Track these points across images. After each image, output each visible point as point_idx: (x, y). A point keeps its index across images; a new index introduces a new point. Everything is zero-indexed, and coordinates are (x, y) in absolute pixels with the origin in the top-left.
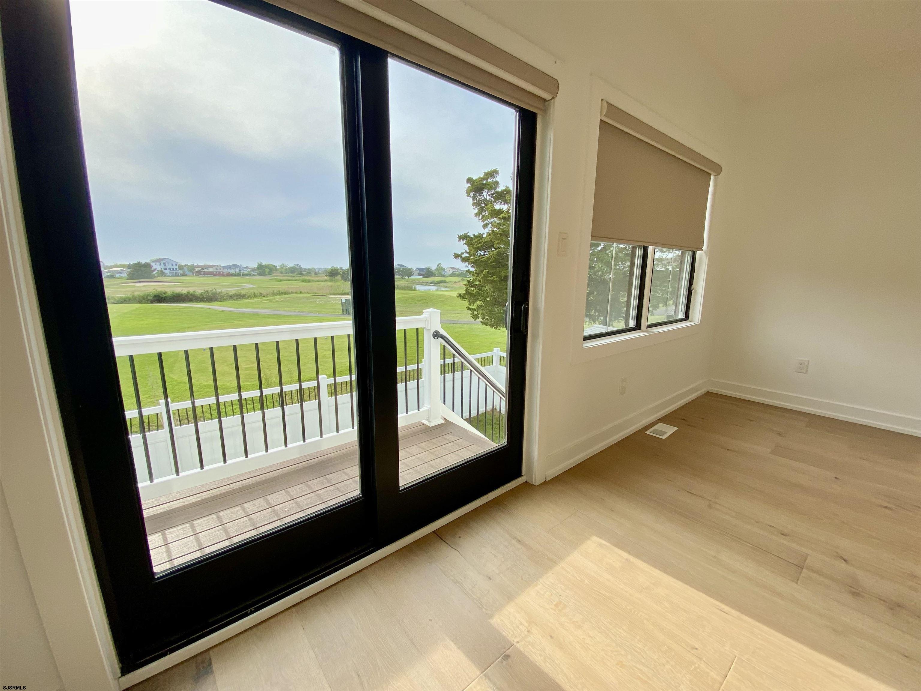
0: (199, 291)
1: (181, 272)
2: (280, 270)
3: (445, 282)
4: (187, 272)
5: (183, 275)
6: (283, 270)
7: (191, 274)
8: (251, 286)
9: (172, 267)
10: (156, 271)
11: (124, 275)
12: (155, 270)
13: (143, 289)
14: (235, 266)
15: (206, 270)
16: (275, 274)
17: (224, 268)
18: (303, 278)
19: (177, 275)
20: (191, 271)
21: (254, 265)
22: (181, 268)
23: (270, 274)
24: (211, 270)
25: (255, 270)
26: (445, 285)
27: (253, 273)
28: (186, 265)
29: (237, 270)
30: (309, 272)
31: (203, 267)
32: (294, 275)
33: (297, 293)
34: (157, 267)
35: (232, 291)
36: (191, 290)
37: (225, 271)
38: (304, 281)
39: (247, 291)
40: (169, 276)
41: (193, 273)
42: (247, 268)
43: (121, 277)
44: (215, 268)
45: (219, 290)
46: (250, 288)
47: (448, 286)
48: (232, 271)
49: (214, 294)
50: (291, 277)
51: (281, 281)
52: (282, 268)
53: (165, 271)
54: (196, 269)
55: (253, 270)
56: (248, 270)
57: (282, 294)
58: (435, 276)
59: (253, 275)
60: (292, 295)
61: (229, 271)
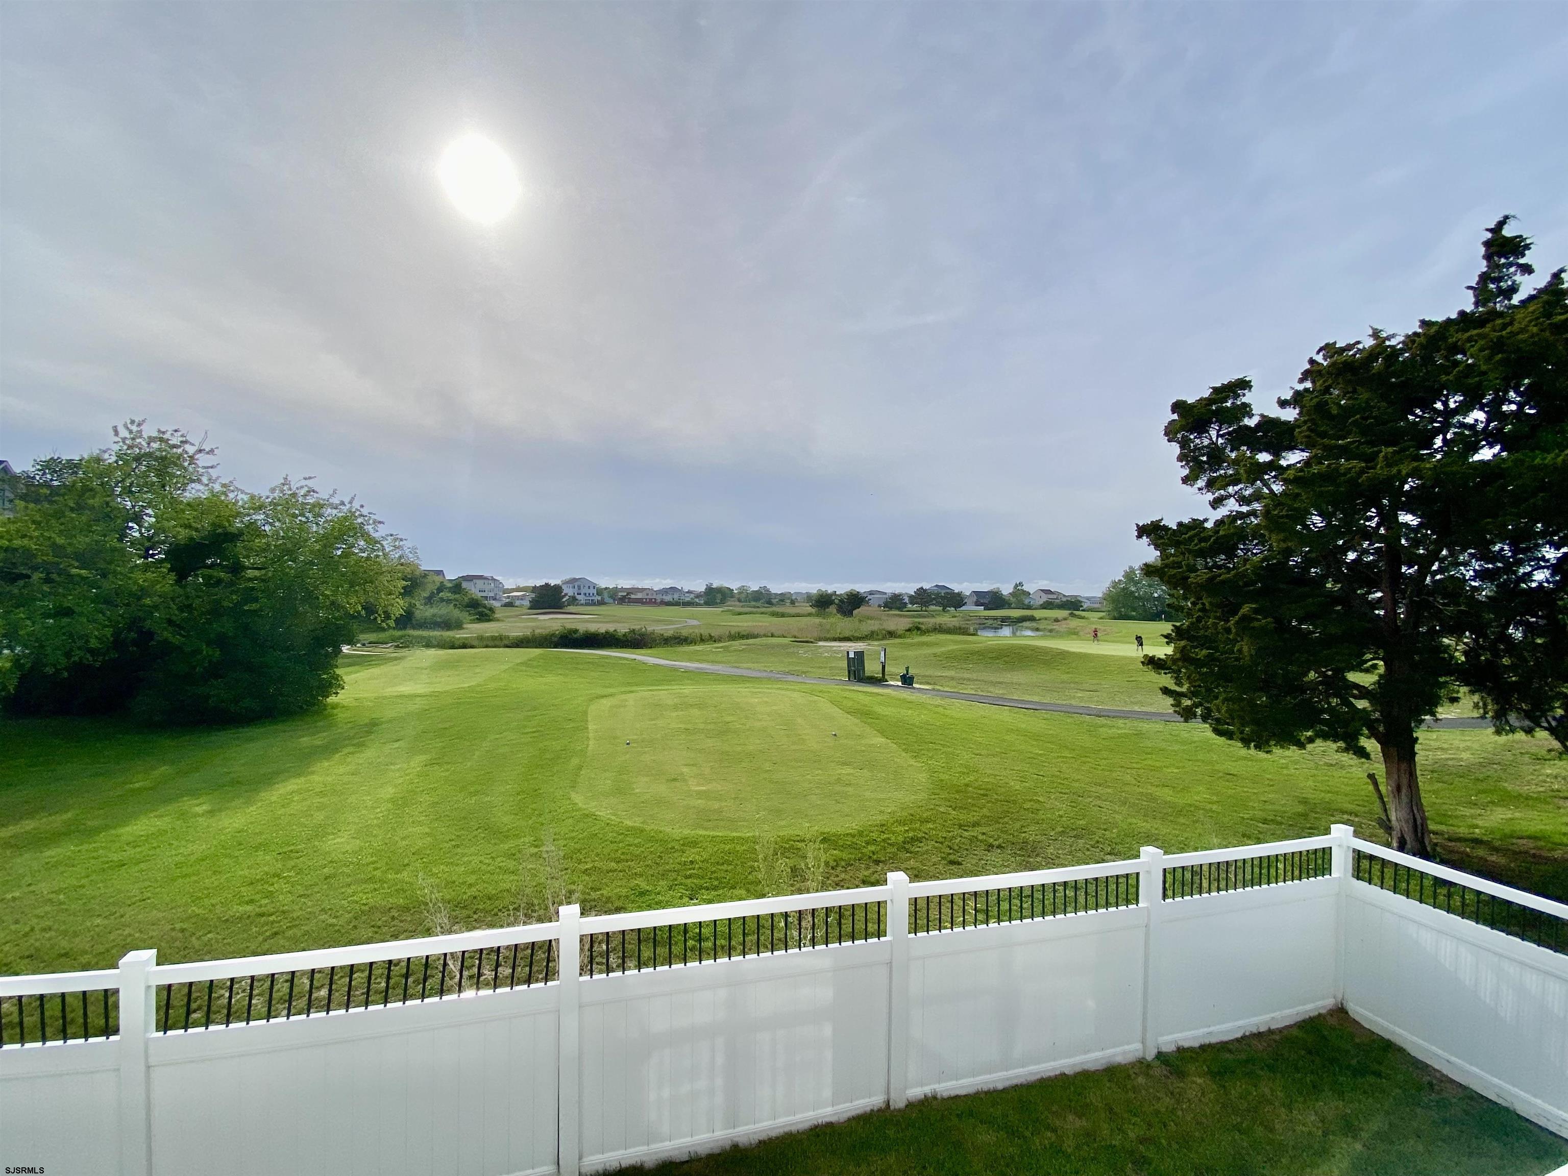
0: (622, 629)
1: (599, 598)
2: (737, 596)
3: (1032, 619)
4: (607, 599)
5: (601, 603)
6: (743, 596)
7: (612, 601)
8: (695, 622)
9: (587, 591)
10: (567, 597)
11: (527, 603)
12: (566, 594)
13: (548, 624)
14: (673, 589)
15: (633, 596)
16: (729, 603)
17: (658, 592)
18: (774, 609)
19: (593, 604)
20: (611, 597)
21: (702, 588)
22: (600, 592)
23: (723, 601)
24: (639, 596)
25: (701, 596)
26: (1034, 624)
27: (697, 600)
28: (606, 588)
29: (676, 597)
30: (783, 598)
31: (630, 591)
32: (758, 604)
33: (765, 636)
34: (568, 591)
35: (668, 630)
36: (611, 628)
37: (659, 598)
38: (774, 614)
39: (691, 631)
40: (582, 605)
41: (614, 600)
42: (689, 592)
43: (521, 606)
44: (645, 592)
45: (650, 629)
46: (693, 627)
47: (1041, 627)
48: (668, 598)
49: (643, 635)
50: (755, 607)
51: (740, 614)
52: (740, 593)
53: (578, 597)
54: (620, 594)
55: (698, 596)
56: (692, 596)
57: (743, 637)
58: (1010, 608)
59: (698, 605)
60: (759, 639)
61: (664, 597)
